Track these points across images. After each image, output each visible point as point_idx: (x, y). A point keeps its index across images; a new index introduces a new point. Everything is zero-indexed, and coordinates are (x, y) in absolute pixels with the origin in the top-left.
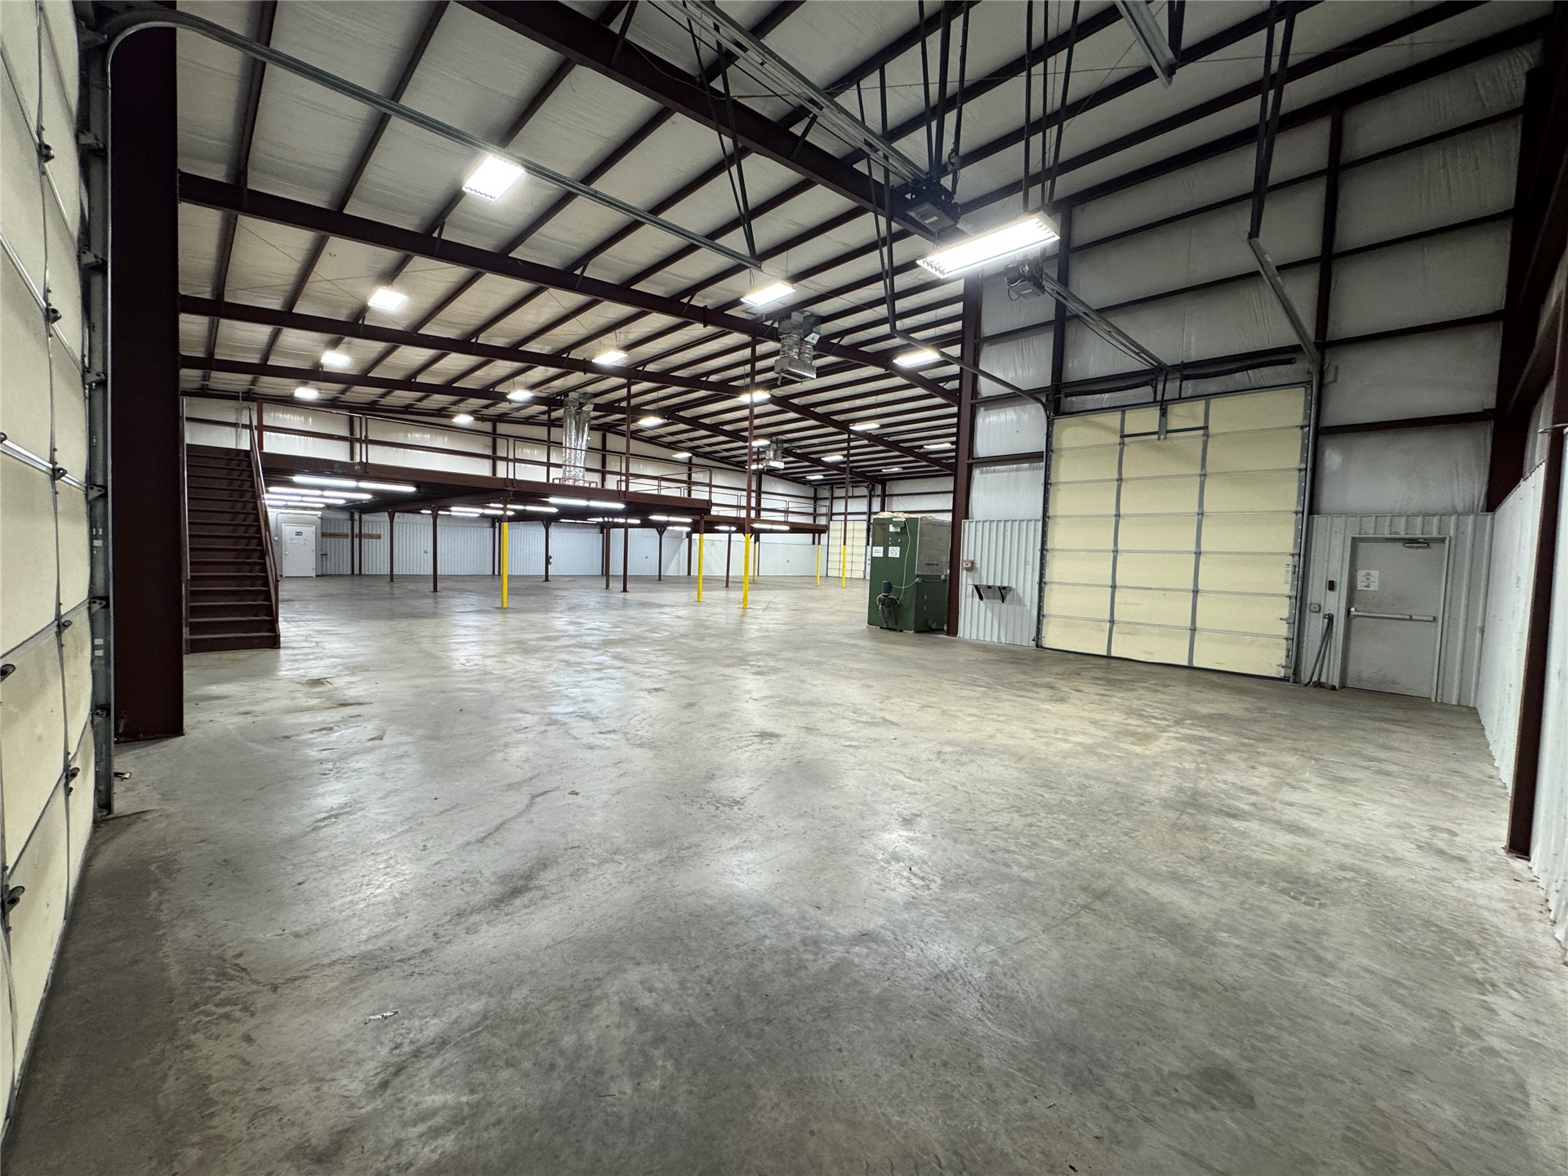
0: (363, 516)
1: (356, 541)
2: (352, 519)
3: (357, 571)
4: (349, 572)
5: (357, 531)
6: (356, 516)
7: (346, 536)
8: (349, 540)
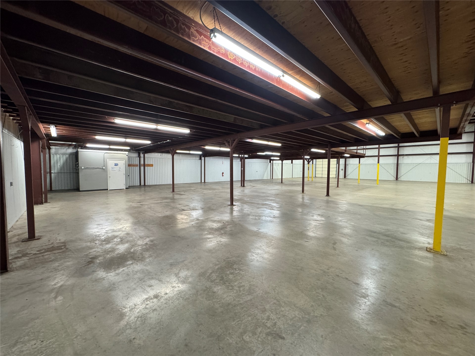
0: (146, 155)
1: (142, 168)
2: (139, 157)
3: (142, 183)
4: (139, 184)
5: (142, 162)
6: (142, 155)
7: (137, 165)
8: (138, 167)
